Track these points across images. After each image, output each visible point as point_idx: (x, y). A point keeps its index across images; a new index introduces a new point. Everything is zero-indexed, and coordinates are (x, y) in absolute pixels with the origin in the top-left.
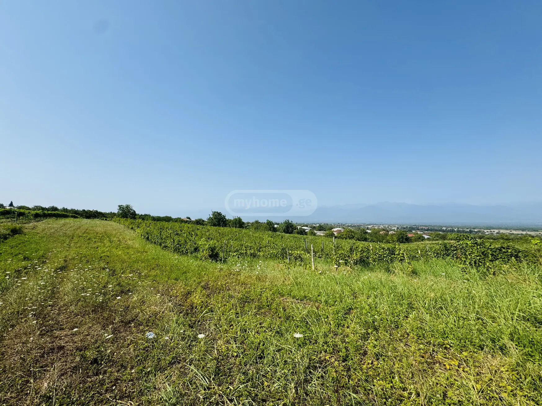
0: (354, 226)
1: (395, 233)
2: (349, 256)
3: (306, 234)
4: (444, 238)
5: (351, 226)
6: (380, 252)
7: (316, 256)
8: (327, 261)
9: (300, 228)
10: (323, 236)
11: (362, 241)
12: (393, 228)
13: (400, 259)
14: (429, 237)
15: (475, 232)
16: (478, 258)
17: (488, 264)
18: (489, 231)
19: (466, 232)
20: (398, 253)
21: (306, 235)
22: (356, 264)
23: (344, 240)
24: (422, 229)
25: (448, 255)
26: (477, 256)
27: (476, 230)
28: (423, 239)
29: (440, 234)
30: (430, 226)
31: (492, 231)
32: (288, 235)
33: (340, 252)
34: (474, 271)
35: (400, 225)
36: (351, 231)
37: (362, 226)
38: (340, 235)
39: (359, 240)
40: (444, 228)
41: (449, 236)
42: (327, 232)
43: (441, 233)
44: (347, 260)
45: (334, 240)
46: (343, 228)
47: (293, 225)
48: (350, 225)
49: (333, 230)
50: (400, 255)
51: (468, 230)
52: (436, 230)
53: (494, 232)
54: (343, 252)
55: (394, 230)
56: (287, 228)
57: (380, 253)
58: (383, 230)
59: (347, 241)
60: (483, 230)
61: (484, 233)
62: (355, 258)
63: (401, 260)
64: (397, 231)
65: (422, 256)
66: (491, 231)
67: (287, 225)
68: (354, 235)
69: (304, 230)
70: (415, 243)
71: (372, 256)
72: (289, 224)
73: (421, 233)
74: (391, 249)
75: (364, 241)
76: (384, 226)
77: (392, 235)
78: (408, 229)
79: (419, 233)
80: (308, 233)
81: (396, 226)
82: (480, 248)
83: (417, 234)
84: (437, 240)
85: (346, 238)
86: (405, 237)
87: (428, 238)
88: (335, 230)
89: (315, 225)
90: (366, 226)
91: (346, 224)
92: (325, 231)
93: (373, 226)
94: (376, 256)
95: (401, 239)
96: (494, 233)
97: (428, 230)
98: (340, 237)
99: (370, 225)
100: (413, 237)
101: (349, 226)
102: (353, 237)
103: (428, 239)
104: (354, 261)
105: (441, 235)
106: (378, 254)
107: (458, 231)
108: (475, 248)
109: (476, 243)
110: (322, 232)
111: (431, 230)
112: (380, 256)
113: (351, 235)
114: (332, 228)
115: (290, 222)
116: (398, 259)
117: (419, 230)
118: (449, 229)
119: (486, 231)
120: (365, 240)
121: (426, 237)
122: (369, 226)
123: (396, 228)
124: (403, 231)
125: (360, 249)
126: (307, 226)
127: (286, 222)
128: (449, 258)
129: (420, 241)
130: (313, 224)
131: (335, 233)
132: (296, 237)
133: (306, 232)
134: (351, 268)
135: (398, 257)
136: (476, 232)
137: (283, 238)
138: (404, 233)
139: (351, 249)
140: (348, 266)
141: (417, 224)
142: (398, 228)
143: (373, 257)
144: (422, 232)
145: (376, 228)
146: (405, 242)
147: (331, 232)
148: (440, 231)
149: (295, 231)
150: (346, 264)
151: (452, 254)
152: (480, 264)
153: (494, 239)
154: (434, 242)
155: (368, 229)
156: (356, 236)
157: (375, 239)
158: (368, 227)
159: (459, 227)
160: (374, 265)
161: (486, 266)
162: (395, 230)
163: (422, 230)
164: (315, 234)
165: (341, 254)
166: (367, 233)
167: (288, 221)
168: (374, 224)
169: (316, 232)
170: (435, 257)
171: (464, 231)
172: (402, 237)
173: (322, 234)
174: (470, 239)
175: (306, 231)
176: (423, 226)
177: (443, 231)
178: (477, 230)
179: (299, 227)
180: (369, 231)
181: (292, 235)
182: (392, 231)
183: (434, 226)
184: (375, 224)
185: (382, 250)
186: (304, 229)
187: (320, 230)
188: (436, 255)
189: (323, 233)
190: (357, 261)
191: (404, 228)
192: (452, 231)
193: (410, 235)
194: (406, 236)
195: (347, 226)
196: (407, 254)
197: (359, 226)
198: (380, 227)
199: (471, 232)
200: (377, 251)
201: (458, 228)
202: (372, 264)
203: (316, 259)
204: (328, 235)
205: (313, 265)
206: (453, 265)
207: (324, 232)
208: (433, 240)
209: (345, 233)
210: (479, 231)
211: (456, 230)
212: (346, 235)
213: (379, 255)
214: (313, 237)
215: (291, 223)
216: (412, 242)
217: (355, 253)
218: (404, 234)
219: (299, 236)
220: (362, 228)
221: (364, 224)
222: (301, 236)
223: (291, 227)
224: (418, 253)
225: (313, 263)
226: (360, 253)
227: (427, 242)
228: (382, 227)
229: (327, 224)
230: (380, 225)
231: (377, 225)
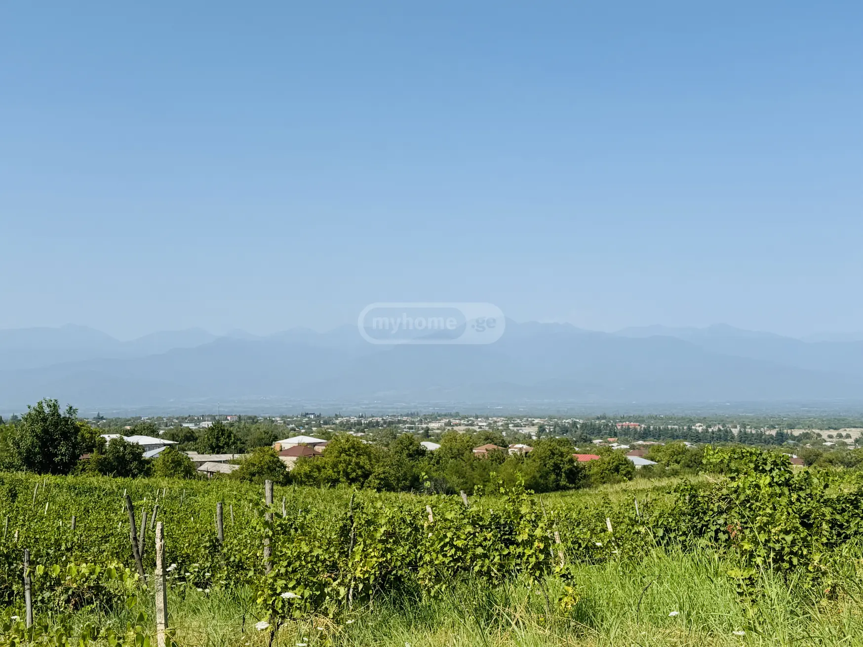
0: (370, 425)
1: (531, 450)
2: (334, 567)
3: (145, 468)
4: (695, 464)
5: (360, 423)
6: (458, 538)
7: (183, 579)
8: (235, 599)
9: (114, 442)
10: (232, 476)
11: (403, 489)
12: (525, 431)
13: (533, 560)
14: (648, 462)
15: (794, 438)
16: (789, 538)
17: (817, 557)
18: (834, 433)
19: (768, 441)
20: (526, 537)
21: (148, 473)
22: (362, 598)
23: (323, 490)
24: (626, 432)
25: (700, 533)
26: (787, 532)
27: (797, 433)
28: (630, 475)
29: (684, 451)
30: (651, 417)
31: (844, 434)
32: (48, 478)
33: (289, 551)
34: (774, 589)
35: (551, 418)
36: (356, 449)
37: (405, 422)
38: (307, 468)
39: (390, 488)
40: (699, 428)
41: (714, 455)
42: (249, 456)
43: (688, 444)
44: (322, 586)
45: (268, 493)
46: (326, 435)
47: (77, 430)
48: (354, 420)
49: (277, 445)
50: (536, 544)
51: (773, 432)
52: (674, 436)
53: (848, 436)
54: (306, 549)
55: (527, 439)
56: (44, 445)
57: (459, 543)
58: (488, 439)
59: (336, 492)
60: (817, 431)
61: (819, 441)
62: (358, 574)
63: (538, 566)
64: (538, 443)
65: (618, 541)
66: (840, 436)
67: (45, 431)
68: (367, 467)
69: (136, 452)
70: (601, 488)
71: (427, 558)
72: (56, 425)
73: (623, 447)
74: (502, 522)
75: (407, 489)
76: (491, 420)
77: (519, 459)
78: (579, 432)
79: (615, 446)
80: (158, 465)
81: (536, 421)
82: (798, 500)
83: (609, 450)
84: (675, 473)
85: (334, 482)
86: (567, 467)
87: (645, 467)
88: (287, 443)
89: (192, 426)
90: (421, 422)
91: (337, 417)
92: (241, 451)
93: (449, 424)
94: (445, 556)
95: (553, 477)
96: (848, 441)
97: (645, 435)
98: (308, 476)
99: (435, 418)
100: (593, 464)
101: (348, 426)
102: (366, 476)
103: (647, 472)
104: (356, 587)
105: (688, 454)
106: (452, 546)
107: (744, 438)
108: (784, 501)
109: (787, 483)
110: (228, 457)
111: (658, 435)
112: (459, 553)
113: (357, 464)
114: (276, 438)
115: (63, 411)
116: (527, 562)
117: (615, 435)
118: (716, 429)
119: (825, 434)
120: (414, 485)
121: (639, 462)
122: (432, 425)
123: (533, 431)
124: (560, 442)
125: (382, 530)
126: (152, 431)
127: (40, 411)
128: (703, 542)
129: (619, 482)
130: (184, 419)
131: (290, 463)
132: (91, 490)
133: (148, 462)
134: (338, 623)
135: (528, 552)
136: (798, 439)
137: (20, 497)
138: (564, 449)
139: (344, 531)
140: (326, 615)
141: (610, 414)
142: (542, 429)
143: (431, 561)
144: (626, 442)
145: (461, 430)
146: (565, 488)
147: (267, 458)
148: (685, 437)
149: (89, 456)
150: (317, 602)
151: (714, 528)
152: (795, 561)
153: (849, 465)
154: (665, 482)
155: (427, 435)
156: (378, 470)
157: (455, 478)
158: (427, 430)
159: (747, 421)
160: (435, 598)
161: (810, 568)
162: (530, 437)
163: (626, 435)
164: (189, 471)
165: (298, 557)
166: (422, 453)
167: (55, 407)
168: (451, 416)
169: (194, 456)
170: (659, 543)
171: (761, 434)
172: (557, 467)
173: (226, 469)
174: (768, 468)
175: (147, 455)
176: (629, 419)
177: (697, 438)
178: (801, 432)
179: (108, 437)
180: (431, 446)
181: (70, 478)
182: (518, 442)
183: (668, 419)
184: (456, 415)
185: (469, 529)
186: (137, 446)
187: (216, 449)
188: (660, 532)
189: (234, 462)
190: (367, 587)
191: (565, 430)
192: (724, 437)
193: (582, 459)
194: (571, 461)
195: (342, 424)
196: (564, 540)
197: (391, 423)
198: (476, 428)
199: (781, 438)
200: (449, 535)
201: (744, 426)
202: (429, 592)
203: (182, 595)
204: (254, 469)
205: (161, 627)
206: (716, 574)
207: (237, 456)
208: (662, 474)
209: (329, 459)
210: (806, 436)
211: (735, 431)
212: (335, 466)
213: (458, 549)
214: (179, 484)
215: (66, 420)
216: (589, 486)
217: (359, 548)
218: (562, 455)
219: (109, 482)
220: (404, 430)
221: (412, 415)
222: (120, 480)
223: (65, 436)
224: (604, 530)
225: (160, 618)
226: (380, 546)
227: (641, 483)
228: (482, 425)
229: (254, 420)
230: (477, 417)
231: (463, 418)
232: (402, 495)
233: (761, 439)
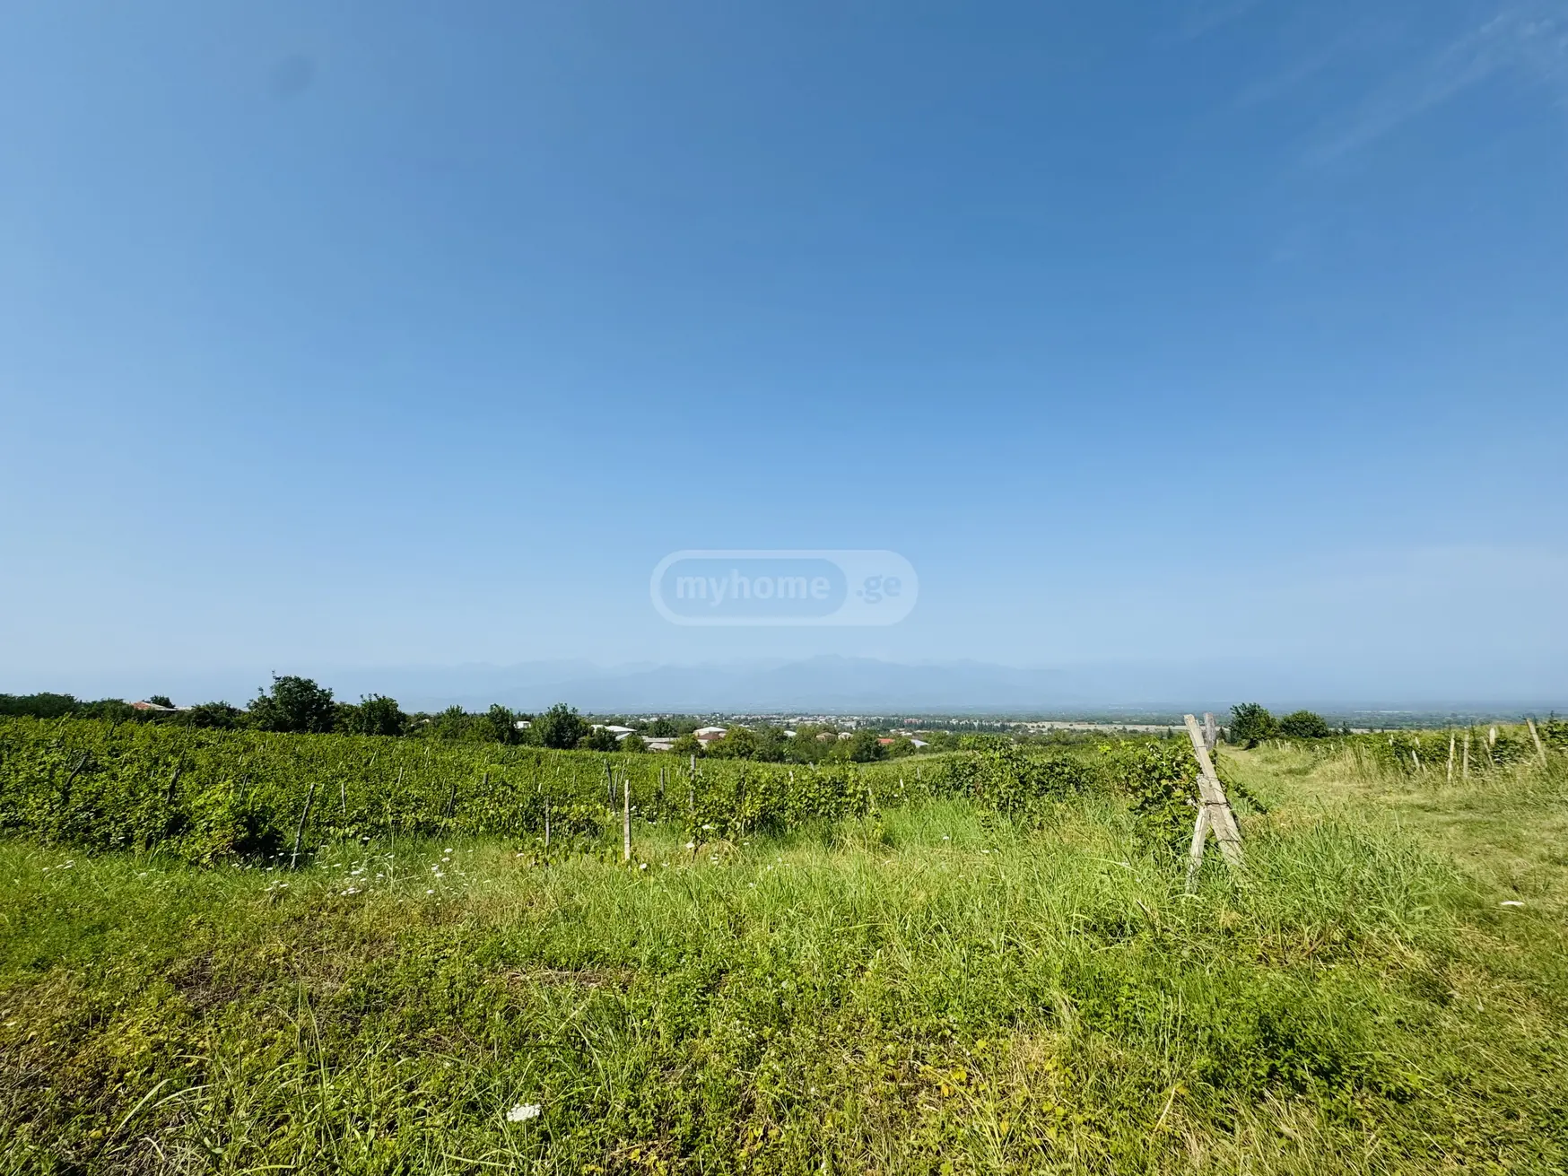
0: (753, 721)
1: (852, 736)
2: (733, 810)
3: (617, 746)
4: (953, 745)
5: (747, 719)
6: (810, 792)
7: (640, 815)
8: (672, 828)
9: (599, 730)
10: (669, 752)
11: (774, 760)
12: (848, 724)
13: (856, 806)
14: (924, 744)
15: (1011, 728)
16: (1013, 791)
17: (1030, 803)
18: (1035, 725)
19: (995, 730)
20: (851, 791)
21: (618, 749)
22: (750, 829)
23: (725, 761)
24: (910, 724)
25: (958, 789)
26: (1011, 787)
27: (1012, 725)
28: (913, 751)
29: (945, 736)
30: (925, 716)
31: (1041, 725)
32: (560, 752)
33: (707, 799)
34: (1005, 823)
35: (864, 716)
36: (746, 736)
37: (774, 719)
38: (715, 747)
39: (765, 760)
40: (954, 722)
41: (966, 740)
42: (680, 739)
43: (948, 732)
44: (725, 822)
45: (692, 763)
46: (727, 727)
47: (577, 722)
48: (743, 717)
49: (696, 733)
50: (858, 795)
51: (999, 725)
52: (939, 727)
53: (1044, 727)
54: (716, 798)
55: (849, 729)
56: (557, 731)
57: (810, 795)
58: (826, 729)
59: (733, 762)
60: (1025, 724)
61: (1026, 730)
62: (748, 814)
63: (859, 809)
64: (856, 732)
65: (908, 793)
66: (1039, 726)
67: (559, 722)
68: (752, 746)
69: (612, 736)
70: (896, 760)
71: (791, 804)
72: (565, 719)
73: (909, 734)
74: (838, 781)
75: (775, 761)
76: (827, 717)
77: (845, 742)
78: (881, 725)
79: (903, 734)
80: (625, 744)
81: (856, 718)
82: (1017, 767)
83: (900, 736)
84: (940, 750)
85: (731, 756)
86: (875, 746)
87: (922, 747)
88: (702, 732)
89: (645, 720)
90: (784, 719)
91: (733, 715)
92: (675, 736)
93: (801, 720)
94: (801, 803)
95: (866, 753)
96: (1044, 730)
97: (921, 727)
98: (715, 752)
99: (793, 716)
100: (890, 743)
101: (740, 721)
102: (751, 752)
103: (923, 750)
104: (746, 822)
105: (948, 738)
106: (806, 797)
107: (981, 728)
108: (1009, 767)
109: (1009, 757)
110: (667, 739)
111: (929, 727)
112: (810, 802)
113: (745, 744)
114: (696, 729)
115: (569, 711)
116: (853, 807)
117: (904, 727)
118: (963, 723)
119: (1029, 725)
120: (780, 758)
121: (918, 744)
122: (791, 721)
123: (853, 724)
124: (869, 731)
125: (763, 787)
126: (621, 723)
127: (555, 710)
128: (960, 793)
129: (906, 756)
130: (640, 716)
131: (703, 743)
132: (585, 759)
133: (619, 742)
134: (736, 845)
135: (853, 801)
136: (1014, 728)
137: (543, 763)
138: (873, 736)
139: (739, 787)
140: (729, 840)
141: (900, 714)
142: (858, 723)
143: (793, 806)
144: (911, 731)
145: (809, 723)
146: (873, 760)
147: (690, 741)
148: (946, 729)
149: (584, 738)
150: (723, 831)
151: (966, 785)
152: (1017, 805)
153: (1045, 745)
154: (934, 756)
155: (788, 727)
156: (758, 748)
157: (805, 754)
158: (788, 723)
159: (983, 718)
160: (796, 829)
161: (1026, 810)
162: (851, 728)
163: (910, 727)
164: (643, 748)
165: (711, 804)
166: (785, 738)
167: (564, 708)
168: (803, 715)
169: (646, 739)
170: (932, 795)
171: (991, 726)
172: (868, 748)
173: (665, 747)
174: (998, 747)
175: (618, 738)
176: (912, 717)
177: (953, 728)
178: (1015, 724)
179: (596, 727)
180: (790, 734)
181: (573, 752)
182: (845, 731)
183: (934, 717)
184: (806, 715)
185: (817, 786)
186: (613, 732)
187: (659, 735)
188: (934, 788)
189: (670, 743)
190: (753, 822)
191: (872, 724)
192: (970, 728)
193: (884, 742)
194: (877, 743)
195: (735, 720)
196: (875, 793)
197: (766, 719)
198: (818, 722)
199: (1003, 728)
200: (804, 790)
201: (981, 721)
202: (791, 825)
203: (639, 826)
204: (682, 748)
205: (627, 846)
206: (968, 814)
207: (672, 739)
208: (933, 751)
209: (728, 742)
210: (1019, 727)
211: (976, 724)
212: (731, 746)
213: (809, 799)
214: (638, 756)
215: (571, 716)
216: (888, 759)
217: (748, 798)
218: (871, 739)
219: (597, 754)
220: (774, 724)
221: (779, 714)
222: (602, 753)
223: (571, 725)
224: (898, 786)
225: (627, 840)
226: (761, 796)
227: (922, 757)
228: (822, 721)
229: (682, 717)
230: (819, 716)
231: (810, 716)
232: (774, 765)
233: (991, 729)
